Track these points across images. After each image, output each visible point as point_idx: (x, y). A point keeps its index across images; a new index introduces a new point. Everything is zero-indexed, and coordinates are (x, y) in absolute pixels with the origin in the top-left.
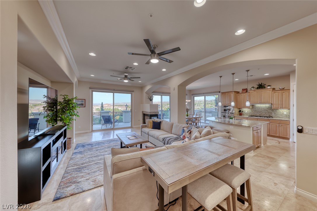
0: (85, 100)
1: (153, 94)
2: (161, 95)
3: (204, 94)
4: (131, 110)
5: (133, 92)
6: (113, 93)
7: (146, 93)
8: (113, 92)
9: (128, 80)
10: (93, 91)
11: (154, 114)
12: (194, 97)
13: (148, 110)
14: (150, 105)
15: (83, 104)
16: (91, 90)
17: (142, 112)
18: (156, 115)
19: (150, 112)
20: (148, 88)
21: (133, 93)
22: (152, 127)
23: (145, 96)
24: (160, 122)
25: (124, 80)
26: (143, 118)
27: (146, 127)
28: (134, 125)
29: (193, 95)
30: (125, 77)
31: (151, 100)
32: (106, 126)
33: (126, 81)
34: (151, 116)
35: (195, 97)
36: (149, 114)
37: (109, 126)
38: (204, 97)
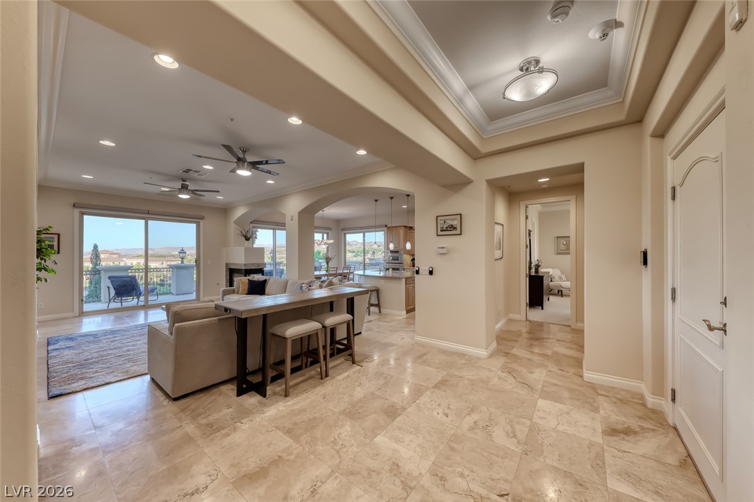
0: (59, 235)
1: (254, 225)
2: (274, 229)
3: (361, 228)
4: (197, 261)
5: (202, 219)
6: (146, 220)
7: (237, 222)
8: (144, 219)
9: (189, 195)
10: (83, 214)
11: (254, 268)
12: (345, 234)
13: (239, 258)
14: (245, 249)
15: (53, 245)
16: (77, 211)
17: (226, 264)
18: (260, 271)
19: (245, 265)
20: (240, 212)
21: (201, 222)
22: (246, 292)
23: (233, 229)
24: (265, 281)
25: (180, 193)
26: (228, 278)
27: (233, 292)
28: (204, 296)
29: (343, 230)
30: (182, 188)
31: (248, 238)
32: (121, 302)
33: (184, 196)
34: (248, 272)
35: (347, 235)
36: (243, 268)
37: (131, 302)
38: (362, 234)
